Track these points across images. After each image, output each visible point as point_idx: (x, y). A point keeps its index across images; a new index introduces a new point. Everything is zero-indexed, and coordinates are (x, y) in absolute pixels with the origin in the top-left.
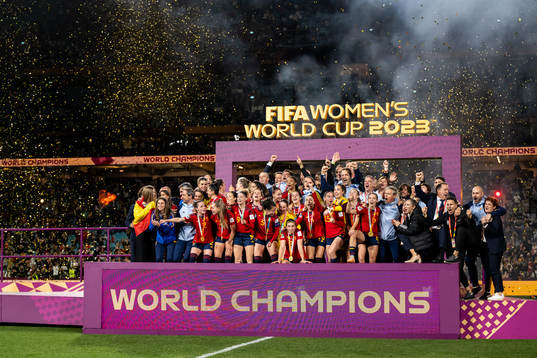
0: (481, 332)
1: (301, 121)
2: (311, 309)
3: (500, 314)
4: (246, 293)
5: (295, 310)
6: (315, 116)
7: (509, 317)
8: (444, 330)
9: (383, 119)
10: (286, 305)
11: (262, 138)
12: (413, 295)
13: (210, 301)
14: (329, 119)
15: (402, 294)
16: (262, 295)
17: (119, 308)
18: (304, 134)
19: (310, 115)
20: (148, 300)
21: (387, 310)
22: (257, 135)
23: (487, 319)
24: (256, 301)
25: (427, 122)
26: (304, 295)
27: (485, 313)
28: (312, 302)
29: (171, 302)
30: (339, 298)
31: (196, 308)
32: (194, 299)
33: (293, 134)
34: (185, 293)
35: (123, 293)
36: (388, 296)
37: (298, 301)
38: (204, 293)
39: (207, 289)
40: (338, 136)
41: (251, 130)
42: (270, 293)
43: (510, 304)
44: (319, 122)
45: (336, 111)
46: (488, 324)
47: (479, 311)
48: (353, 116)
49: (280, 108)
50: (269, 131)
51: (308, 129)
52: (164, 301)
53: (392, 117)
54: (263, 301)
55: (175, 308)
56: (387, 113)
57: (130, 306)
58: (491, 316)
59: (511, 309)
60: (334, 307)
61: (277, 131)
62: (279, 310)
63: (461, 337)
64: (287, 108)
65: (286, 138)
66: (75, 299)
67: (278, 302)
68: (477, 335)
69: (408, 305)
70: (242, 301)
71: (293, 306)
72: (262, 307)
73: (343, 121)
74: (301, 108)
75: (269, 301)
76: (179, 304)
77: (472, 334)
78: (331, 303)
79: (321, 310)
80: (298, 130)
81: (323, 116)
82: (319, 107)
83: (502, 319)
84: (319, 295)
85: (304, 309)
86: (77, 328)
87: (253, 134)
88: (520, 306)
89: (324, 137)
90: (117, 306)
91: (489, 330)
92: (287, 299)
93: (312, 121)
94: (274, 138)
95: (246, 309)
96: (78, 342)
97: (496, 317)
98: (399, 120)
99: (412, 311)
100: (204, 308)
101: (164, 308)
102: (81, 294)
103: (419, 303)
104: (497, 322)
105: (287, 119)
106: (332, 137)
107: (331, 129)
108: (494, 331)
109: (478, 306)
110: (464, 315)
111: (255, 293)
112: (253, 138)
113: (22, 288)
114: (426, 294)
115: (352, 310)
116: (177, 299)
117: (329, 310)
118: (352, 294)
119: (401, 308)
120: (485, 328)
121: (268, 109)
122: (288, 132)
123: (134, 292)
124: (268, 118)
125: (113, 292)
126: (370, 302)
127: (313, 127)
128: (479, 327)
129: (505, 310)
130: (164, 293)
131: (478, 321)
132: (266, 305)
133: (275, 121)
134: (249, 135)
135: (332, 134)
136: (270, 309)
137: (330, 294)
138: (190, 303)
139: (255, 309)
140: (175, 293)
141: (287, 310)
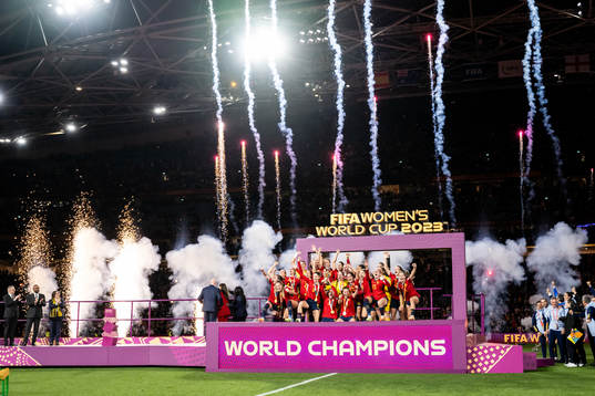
0: (481, 368)
1: (354, 224)
2: (364, 353)
3: (494, 355)
4: (318, 342)
5: (352, 354)
6: (364, 221)
7: (501, 357)
8: (455, 368)
9: (411, 222)
10: (347, 350)
11: (328, 236)
12: (434, 342)
13: (294, 348)
14: (374, 222)
15: (426, 342)
16: (329, 344)
17: (231, 354)
18: (357, 233)
19: (361, 219)
20: (251, 348)
21: (416, 353)
22: (324, 234)
23: (486, 359)
24: (325, 348)
25: (441, 224)
26: (358, 343)
27: (484, 355)
28: (364, 349)
29: (266, 350)
30: (382, 345)
31: (283, 354)
32: (282, 348)
33: (349, 233)
34: (276, 343)
35: (234, 343)
36: (416, 343)
37: (354, 348)
38: (289, 343)
39: (292, 340)
40: (380, 234)
41: (321, 230)
42: (335, 343)
43: (501, 348)
44: (367, 225)
45: (378, 217)
46: (486, 363)
47: (480, 353)
48: (390, 221)
49: (340, 216)
50: (332, 231)
51: (360, 230)
52: (262, 349)
53: (417, 221)
54: (330, 348)
55: (270, 354)
56: (413, 218)
57: (238, 353)
58: (488, 357)
59: (502, 352)
60: (379, 352)
61: (338, 230)
62: (341, 354)
63: (468, 372)
64: (345, 215)
65: (344, 236)
66: (200, 348)
68: (479, 370)
69: (431, 350)
70: (317, 348)
71: (351, 351)
72: (330, 352)
73: (383, 223)
74: (355, 215)
75: (334, 348)
76: (272, 351)
77: (475, 369)
78: (377, 349)
79: (370, 354)
80: (353, 230)
81: (370, 220)
82: (367, 214)
83: (496, 359)
84: (369, 342)
85: (358, 353)
86: (202, 368)
87: (322, 233)
88: (508, 350)
89: (370, 234)
90: (229, 353)
91: (487, 367)
92: (346, 346)
93: (362, 224)
94: (337, 236)
95: (319, 354)
96: (202, 378)
97: (492, 358)
98: (421, 223)
99: (433, 353)
100: (290, 353)
101: (261, 354)
102: (204, 345)
103: (438, 347)
104: (492, 361)
105: (345, 222)
106: (376, 235)
107: (375, 229)
108: (491, 367)
109: (479, 350)
110: (469, 356)
111: (325, 342)
112: (322, 236)
113: (163, 341)
114: (443, 342)
115: (392, 353)
116: (271, 347)
117: (376, 354)
118: (392, 342)
119: (426, 352)
120: (484, 365)
121: (332, 216)
122: (346, 232)
123: (241, 343)
124: (332, 222)
125: (226, 343)
126: (404, 348)
127: (363, 228)
128: (480, 364)
129: (498, 353)
130: (262, 343)
131: (480, 360)
132: (332, 351)
133: (337, 224)
134: (319, 234)
135: (376, 233)
136: (335, 354)
137: (376, 343)
138: (280, 350)
139: (325, 354)
140: (269, 343)
141: (347, 354)
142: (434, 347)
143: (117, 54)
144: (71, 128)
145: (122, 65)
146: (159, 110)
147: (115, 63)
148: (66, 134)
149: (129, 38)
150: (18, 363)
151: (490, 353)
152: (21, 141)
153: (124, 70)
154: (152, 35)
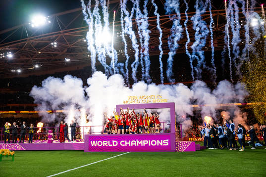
2: (140, 145)
4: (124, 141)
7: (188, 146)
8: (172, 150)
12: (164, 141)
13: (115, 143)
15: (162, 141)
16: (128, 142)
20: (100, 143)
21: (158, 145)
23: (182, 147)
24: (126, 143)
26: (138, 142)
27: (182, 145)
28: (140, 143)
30: (146, 142)
32: (111, 143)
34: (109, 141)
35: (94, 142)
36: (158, 141)
37: (136, 143)
38: (113, 142)
39: (114, 140)
42: (130, 141)
47: (180, 145)
57: (95, 145)
63: (176, 151)
66: (82, 144)
67: (131, 143)
68: (180, 151)
69: (163, 143)
70: (123, 143)
71: (135, 144)
72: (128, 145)
75: (129, 143)
76: (107, 144)
78: (144, 143)
79: (142, 145)
83: (186, 147)
84: (141, 141)
85: (138, 145)
86: (83, 151)
88: (190, 143)
90: (92, 145)
92: (134, 143)
95: (124, 145)
96: (83, 154)
97: (184, 146)
99: (164, 145)
100: (114, 145)
102: (84, 142)
103: (166, 143)
108: (184, 149)
109: (180, 143)
110: (176, 146)
111: (126, 141)
114: (167, 141)
115: (150, 145)
117: (144, 145)
118: (149, 141)
119: (161, 144)
120: (182, 149)
123: (96, 142)
125: (91, 142)
126: (154, 143)
128: (180, 148)
129: (187, 144)
130: (104, 142)
136: (130, 145)
137: (144, 141)
138: (110, 144)
139: (126, 145)
140: (107, 142)
141: (134, 145)
142: (164, 142)
143: (53, 41)
144: (37, 66)
145: (55, 44)
146: (68, 60)
147: (52, 44)
148: (35, 68)
149: (57, 35)
150: (18, 149)
151: (184, 144)
152: (19, 71)
153: (55, 46)
154: (65, 34)
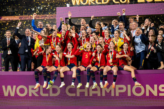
5: (99, 95)
10: (95, 92)
11: (81, 5)
12: (161, 86)
15: (156, 86)
17: (7, 95)
18: (103, 3)
20: (22, 91)
21: (148, 94)
22: (78, 3)
24: (79, 91)
28: (108, 91)
29: (34, 92)
30: (122, 89)
31: (47, 95)
33: (97, 2)
35: (9, 87)
36: (148, 87)
37: (101, 90)
40: (121, 3)
41: (75, 1)
50: (84, 1)
52: (31, 91)
54: (82, 91)
55: (36, 95)
57: (12, 94)
60: (120, 93)
61: (89, 1)
62: (91, 95)
65: (93, 5)
69: (159, 92)
71: (98, 93)
75: (85, 91)
76: (38, 93)
78: (118, 91)
79: (113, 95)
80: (100, 0)
85: (104, 95)
87: (76, 3)
89: (114, 4)
90: (6, 94)
94: (87, 5)
95: (74, 95)
99: (161, 95)
100: (52, 95)
106: (118, 4)
112: (76, 5)
115: (129, 95)
116: (37, 91)
117: (117, 95)
118: (129, 86)
119: (155, 93)
122: (94, 2)
123: (14, 87)
125: (4, 87)
126: (138, 90)
130: (30, 87)
134: (74, 3)
135: (118, 2)
136: (86, 95)
139: (78, 95)
142: (161, 90)
